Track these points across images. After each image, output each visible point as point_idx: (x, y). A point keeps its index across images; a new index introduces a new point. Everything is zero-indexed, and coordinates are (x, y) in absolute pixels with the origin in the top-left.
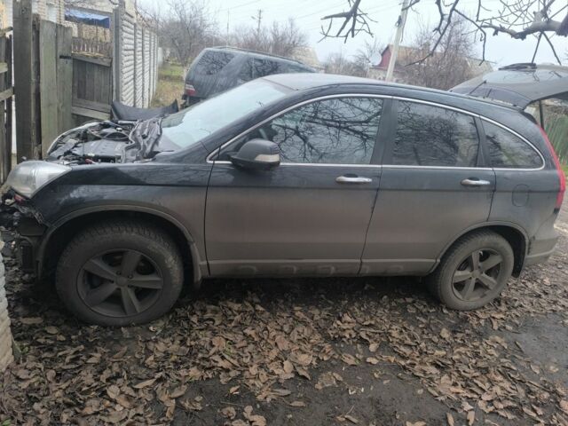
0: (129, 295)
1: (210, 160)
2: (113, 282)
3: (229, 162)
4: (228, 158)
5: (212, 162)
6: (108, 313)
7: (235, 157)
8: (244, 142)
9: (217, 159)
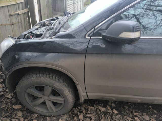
0: (49, 104)
1: (88, 36)
2: (42, 98)
3: (101, 37)
4: (100, 35)
5: (89, 37)
6: (41, 110)
7: (104, 34)
8: (112, 23)
9: (93, 36)
